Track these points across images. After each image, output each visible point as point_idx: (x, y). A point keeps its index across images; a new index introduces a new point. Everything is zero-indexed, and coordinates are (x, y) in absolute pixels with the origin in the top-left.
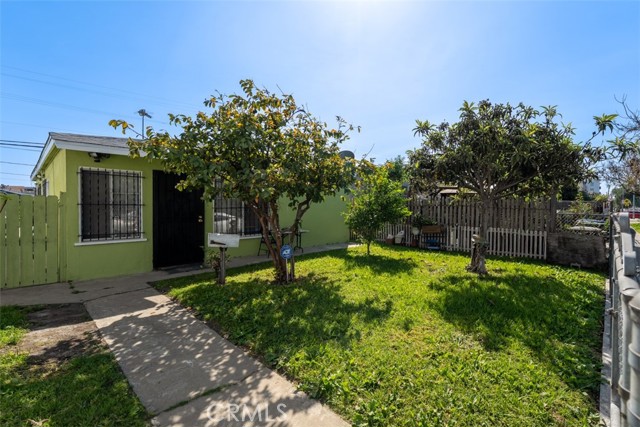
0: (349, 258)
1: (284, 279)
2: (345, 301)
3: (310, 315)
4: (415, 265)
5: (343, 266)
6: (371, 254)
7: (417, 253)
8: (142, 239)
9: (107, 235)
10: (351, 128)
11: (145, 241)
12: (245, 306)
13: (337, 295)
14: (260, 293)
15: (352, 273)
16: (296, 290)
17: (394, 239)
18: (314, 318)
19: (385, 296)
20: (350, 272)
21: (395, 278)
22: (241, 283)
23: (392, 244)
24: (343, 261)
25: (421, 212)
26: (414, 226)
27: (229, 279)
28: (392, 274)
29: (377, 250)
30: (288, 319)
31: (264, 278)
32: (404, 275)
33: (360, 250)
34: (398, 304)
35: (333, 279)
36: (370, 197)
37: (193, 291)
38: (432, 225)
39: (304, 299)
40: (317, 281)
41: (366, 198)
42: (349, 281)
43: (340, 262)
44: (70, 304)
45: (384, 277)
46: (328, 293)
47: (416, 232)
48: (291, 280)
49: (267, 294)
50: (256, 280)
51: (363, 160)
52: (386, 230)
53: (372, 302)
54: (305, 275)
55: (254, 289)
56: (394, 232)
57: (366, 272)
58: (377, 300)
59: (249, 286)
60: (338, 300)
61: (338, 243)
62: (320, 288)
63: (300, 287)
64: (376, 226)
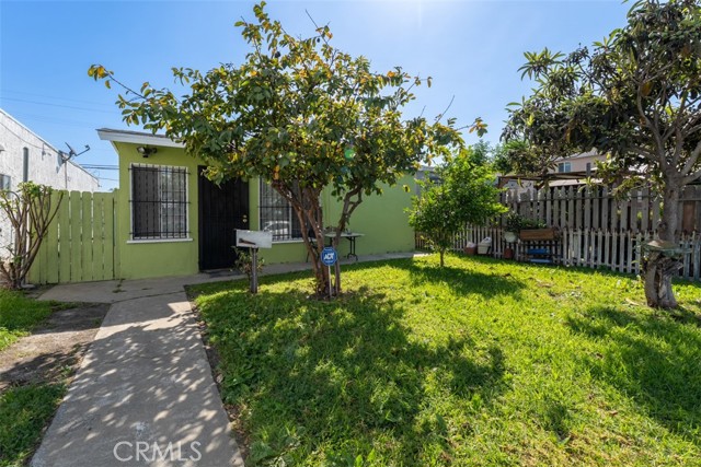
0: (416, 270)
1: (326, 293)
2: (411, 339)
3: (350, 358)
4: (522, 286)
5: (408, 279)
6: (446, 265)
7: (519, 268)
8: (189, 239)
9: (156, 234)
10: (418, 82)
11: (191, 240)
12: (264, 328)
13: (398, 325)
14: (290, 310)
15: (421, 290)
16: (339, 311)
17: (476, 248)
18: (358, 368)
19: (484, 336)
20: (418, 289)
21: (494, 302)
22: (273, 294)
23: (474, 254)
24: (407, 272)
25: (518, 212)
26: (508, 229)
27: (263, 288)
28: (487, 297)
29: (453, 262)
30: (315, 362)
31: (303, 290)
32: (508, 299)
33: (429, 261)
34: (514, 357)
35: (394, 298)
36: (444, 189)
37: (219, 300)
38: (537, 227)
39: (347, 327)
40: (369, 298)
41: (439, 190)
42: (417, 302)
43: (404, 275)
44: (100, 304)
45: (473, 300)
46: (385, 320)
47: (510, 238)
48: (335, 295)
49: (298, 313)
50: (293, 291)
51: (436, 124)
52: (466, 235)
53: (460, 346)
54: (356, 288)
55: (285, 304)
56: (476, 239)
57: (443, 290)
58: (471, 343)
59: (280, 298)
60: (399, 335)
61: (400, 252)
62: (373, 310)
63: (344, 306)
64: (452, 228)
